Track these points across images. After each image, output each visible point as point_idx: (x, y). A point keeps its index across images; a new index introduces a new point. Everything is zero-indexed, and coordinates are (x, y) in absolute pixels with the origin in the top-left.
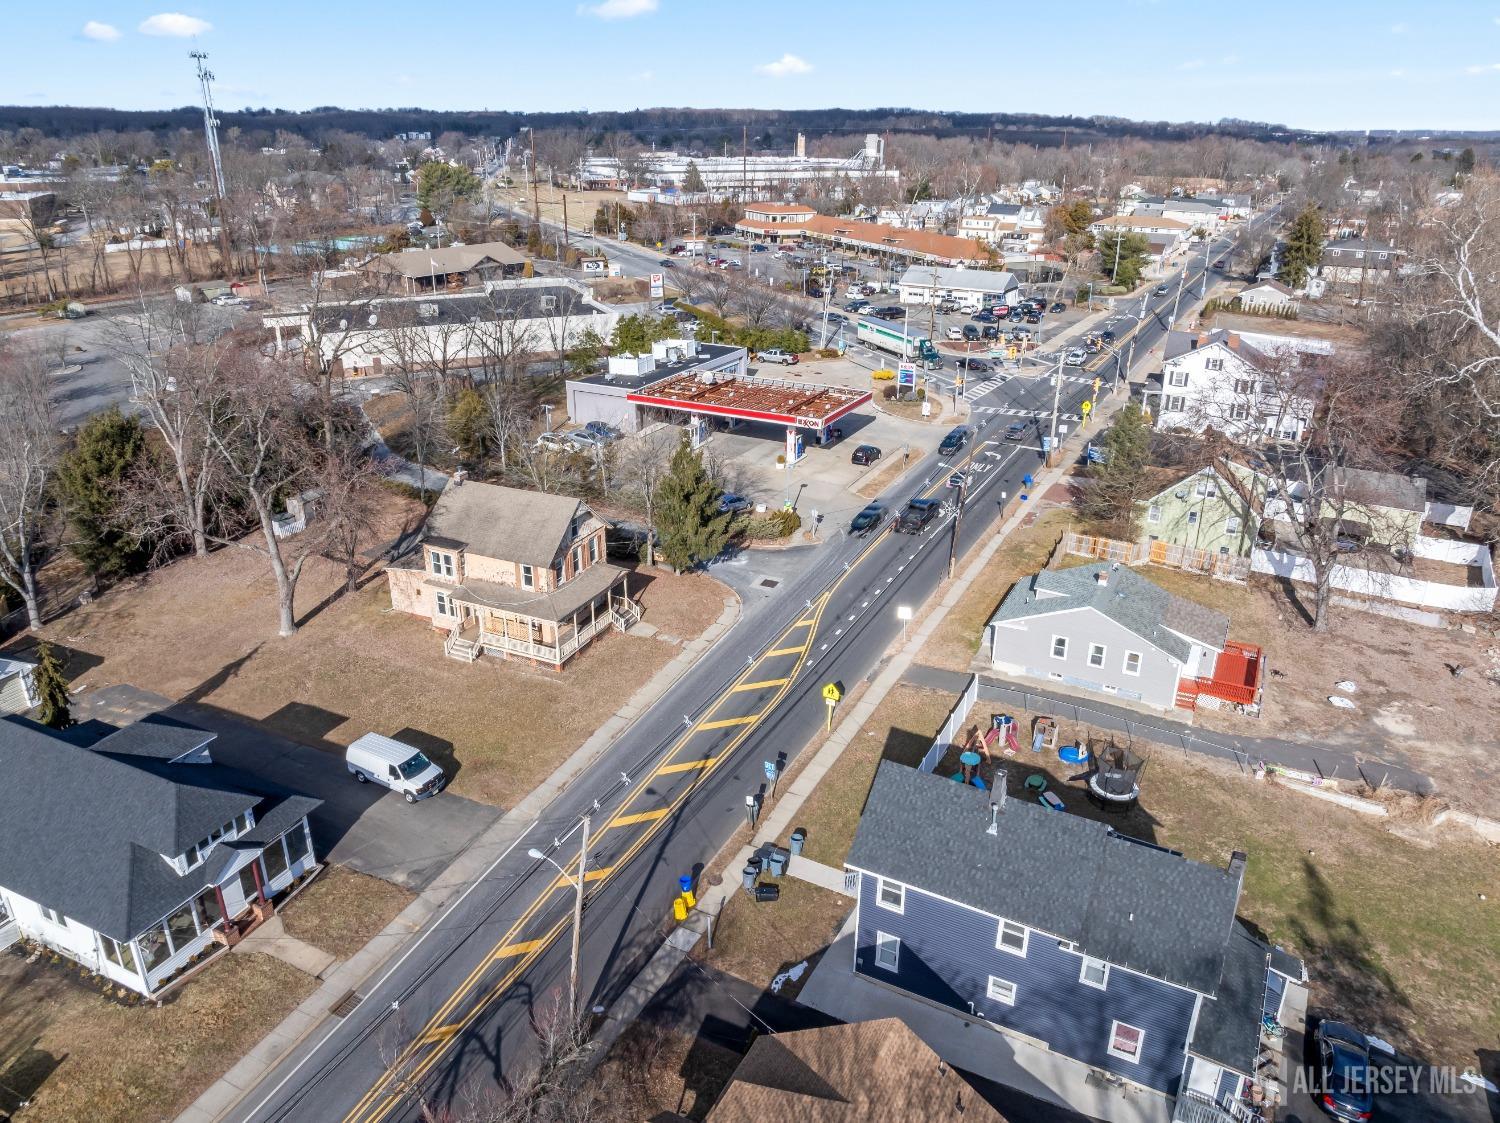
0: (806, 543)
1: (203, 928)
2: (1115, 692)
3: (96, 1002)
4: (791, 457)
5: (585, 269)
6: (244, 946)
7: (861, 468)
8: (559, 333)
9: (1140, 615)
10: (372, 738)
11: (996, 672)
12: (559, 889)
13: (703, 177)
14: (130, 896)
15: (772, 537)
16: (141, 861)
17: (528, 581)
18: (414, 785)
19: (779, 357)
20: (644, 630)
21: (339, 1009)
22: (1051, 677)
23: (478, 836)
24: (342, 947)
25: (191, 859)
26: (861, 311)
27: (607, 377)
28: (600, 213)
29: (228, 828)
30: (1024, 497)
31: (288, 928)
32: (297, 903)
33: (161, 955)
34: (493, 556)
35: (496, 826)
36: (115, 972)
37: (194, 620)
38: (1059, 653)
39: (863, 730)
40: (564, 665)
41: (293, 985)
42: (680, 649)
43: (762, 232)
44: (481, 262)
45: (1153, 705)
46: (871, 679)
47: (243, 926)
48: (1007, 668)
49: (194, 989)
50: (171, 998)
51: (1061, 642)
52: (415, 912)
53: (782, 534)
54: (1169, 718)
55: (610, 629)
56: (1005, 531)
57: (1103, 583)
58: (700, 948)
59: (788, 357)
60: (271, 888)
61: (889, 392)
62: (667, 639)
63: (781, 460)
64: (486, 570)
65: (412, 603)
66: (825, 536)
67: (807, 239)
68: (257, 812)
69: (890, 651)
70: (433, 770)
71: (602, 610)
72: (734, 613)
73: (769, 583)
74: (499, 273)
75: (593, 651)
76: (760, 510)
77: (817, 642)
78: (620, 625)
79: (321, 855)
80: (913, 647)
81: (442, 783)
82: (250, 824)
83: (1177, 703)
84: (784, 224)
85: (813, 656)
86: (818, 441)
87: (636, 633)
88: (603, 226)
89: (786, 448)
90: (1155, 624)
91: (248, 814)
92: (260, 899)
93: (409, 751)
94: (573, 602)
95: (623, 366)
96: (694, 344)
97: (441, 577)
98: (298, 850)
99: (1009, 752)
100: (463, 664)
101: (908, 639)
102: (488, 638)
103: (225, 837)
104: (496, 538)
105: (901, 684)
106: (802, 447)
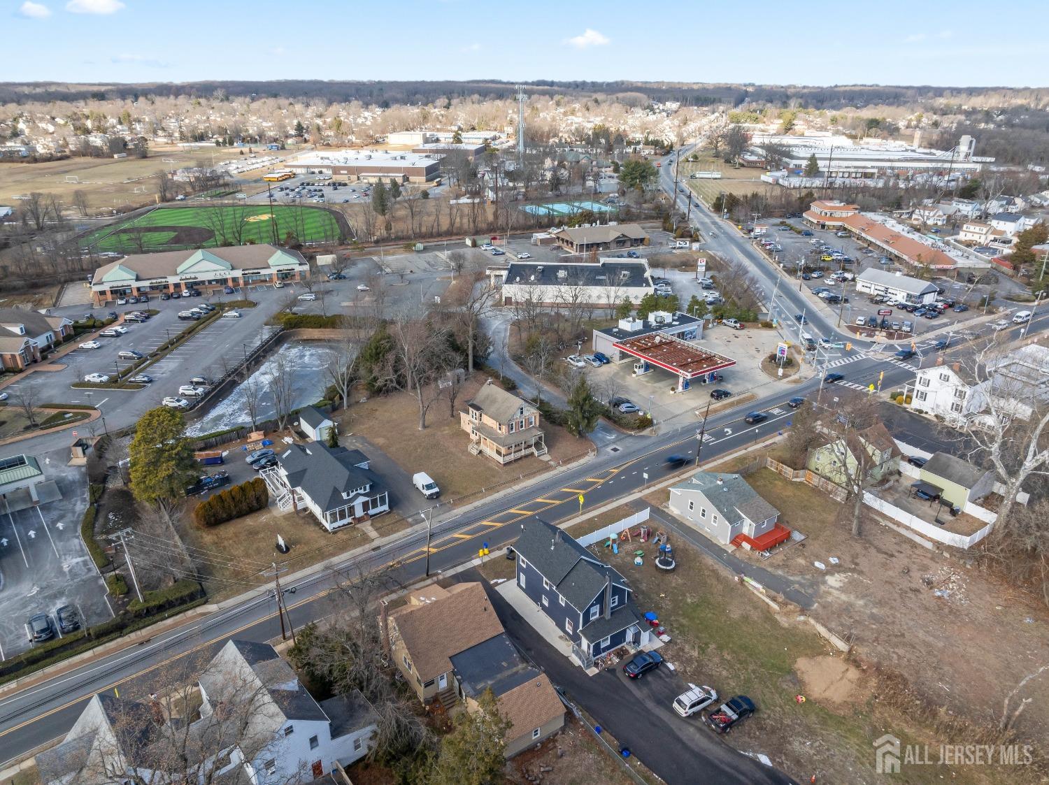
0: (649, 435)
1: (349, 517)
2: (709, 531)
3: (317, 528)
4: (680, 388)
5: (678, 245)
6: (358, 526)
7: (712, 400)
9: (726, 500)
10: (423, 474)
11: (669, 510)
12: (453, 537)
13: (822, 164)
14: (330, 500)
15: (633, 429)
16: (336, 492)
17: (500, 429)
18: (428, 492)
19: (733, 324)
20: (546, 458)
21: (373, 550)
23: (440, 514)
24: (382, 535)
25: (348, 495)
27: (615, 330)
28: (718, 199)
29: (361, 489)
30: (780, 434)
31: (372, 525)
32: (378, 519)
33: (335, 521)
34: (489, 416)
35: (447, 513)
36: (323, 522)
37: (394, 417)
38: (691, 508)
39: (594, 518)
40: (505, 465)
41: (366, 539)
42: (555, 468)
43: (815, 221)
44: (618, 237)
46: (617, 500)
47: (360, 520)
48: (674, 509)
49: (342, 533)
50: (335, 533)
51: (692, 504)
52: (409, 530)
53: (638, 428)
54: (722, 547)
55: (532, 454)
56: (749, 449)
57: (719, 483)
58: (479, 566)
59: (738, 325)
60: (371, 512)
61: (773, 357)
62: (552, 463)
63: (673, 389)
64: (487, 420)
65: (468, 428)
66: (661, 432)
67: (845, 229)
68: (371, 487)
69: (636, 490)
70: (436, 490)
71: (530, 446)
72: (589, 458)
73: (615, 450)
74: (629, 243)
75: (520, 462)
76: (641, 414)
77: (610, 480)
78: (536, 453)
79: (390, 507)
80: (647, 492)
81: (438, 495)
82: (368, 490)
83: (731, 542)
84: (832, 218)
85: (602, 485)
86: (705, 381)
87: (541, 458)
88: (718, 207)
89: (678, 382)
90: (732, 506)
91: (368, 486)
92: (367, 514)
93: (432, 481)
94: (512, 441)
95: (625, 325)
96: (674, 315)
97: (474, 420)
98: (383, 503)
99: (642, 540)
100: (472, 455)
101: (648, 488)
102: (482, 447)
103: (359, 491)
104: (493, 409)
105: (626, 505)
106: (687, 385)
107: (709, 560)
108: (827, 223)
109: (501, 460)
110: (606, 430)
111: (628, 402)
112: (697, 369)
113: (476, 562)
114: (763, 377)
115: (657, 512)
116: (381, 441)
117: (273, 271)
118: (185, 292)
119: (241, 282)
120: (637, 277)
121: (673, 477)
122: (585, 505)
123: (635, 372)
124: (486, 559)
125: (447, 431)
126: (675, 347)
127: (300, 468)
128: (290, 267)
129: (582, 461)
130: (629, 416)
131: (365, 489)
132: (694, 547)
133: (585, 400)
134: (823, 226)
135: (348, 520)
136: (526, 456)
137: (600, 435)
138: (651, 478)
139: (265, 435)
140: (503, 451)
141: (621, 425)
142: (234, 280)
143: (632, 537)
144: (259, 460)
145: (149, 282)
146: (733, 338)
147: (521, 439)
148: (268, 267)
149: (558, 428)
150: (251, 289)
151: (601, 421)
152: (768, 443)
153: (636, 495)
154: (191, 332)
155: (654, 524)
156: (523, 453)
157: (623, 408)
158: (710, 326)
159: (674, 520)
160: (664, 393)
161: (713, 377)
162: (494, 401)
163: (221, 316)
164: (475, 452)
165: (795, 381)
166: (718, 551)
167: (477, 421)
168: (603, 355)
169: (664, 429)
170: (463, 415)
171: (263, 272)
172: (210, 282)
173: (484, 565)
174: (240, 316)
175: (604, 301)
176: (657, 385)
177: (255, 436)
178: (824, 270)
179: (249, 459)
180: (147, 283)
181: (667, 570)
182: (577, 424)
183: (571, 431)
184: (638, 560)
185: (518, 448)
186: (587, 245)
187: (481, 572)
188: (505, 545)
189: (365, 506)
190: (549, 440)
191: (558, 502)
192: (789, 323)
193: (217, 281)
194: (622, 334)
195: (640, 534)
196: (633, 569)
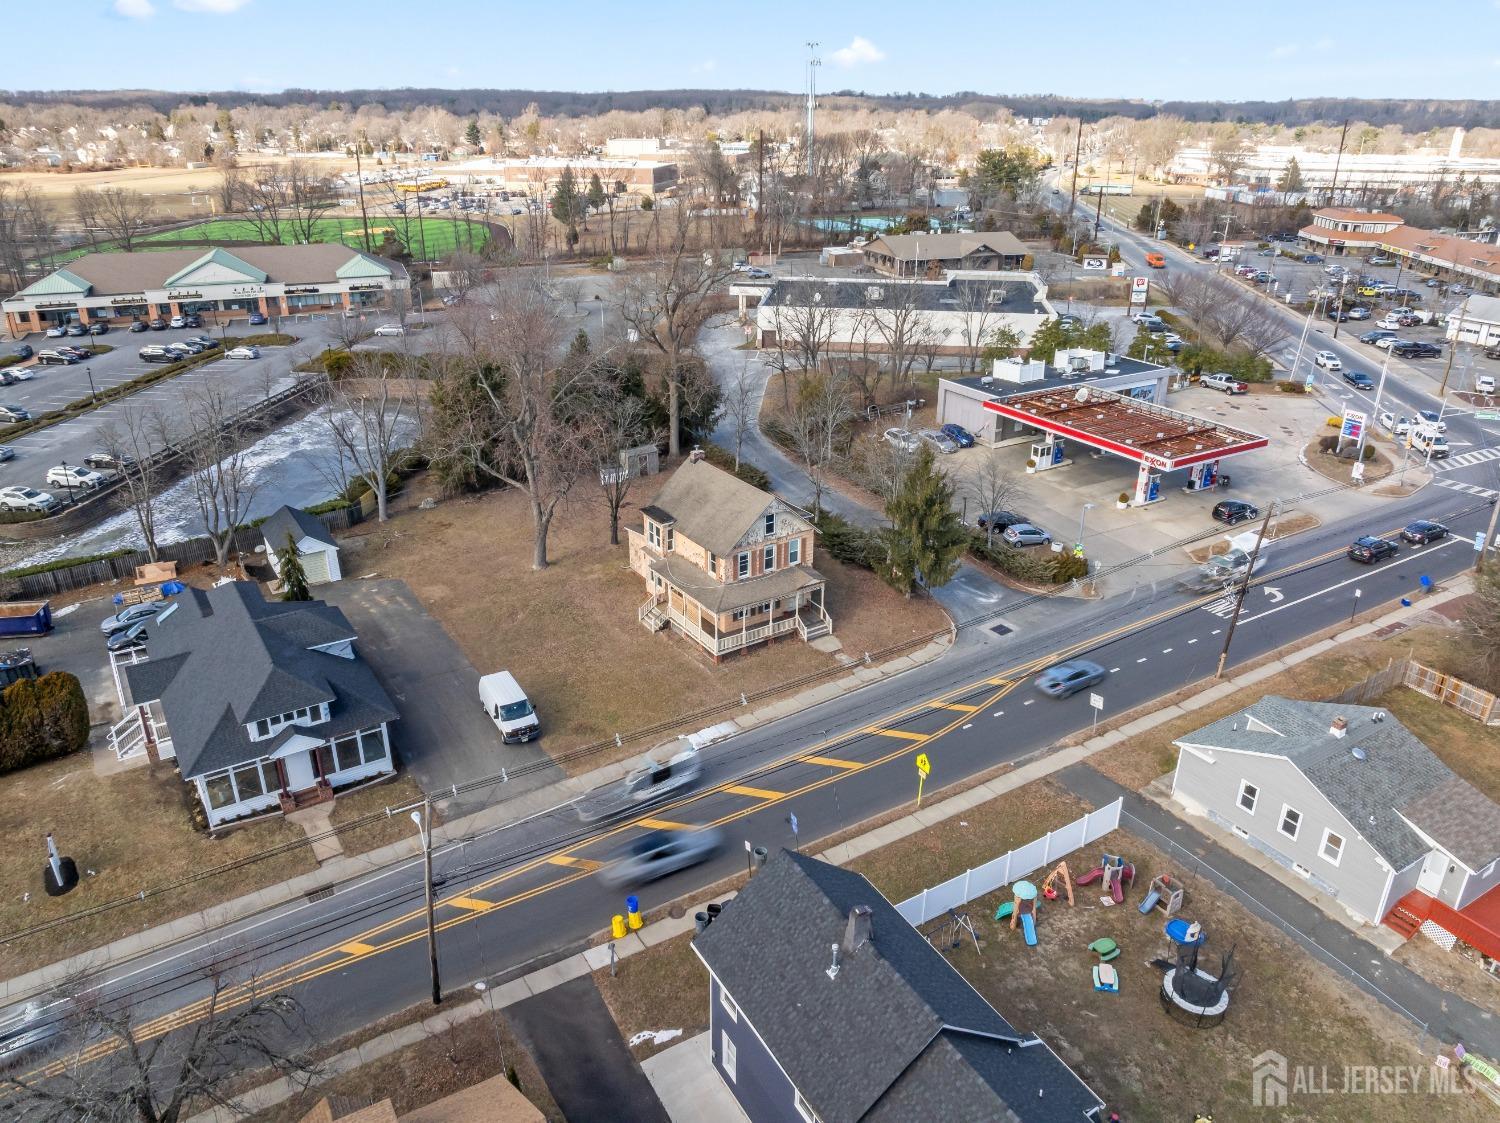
0: (1082, 596)
1: (269, 790)
2: (1307, 876)
4: (1140, 497)
5: (1086, 266)
6: (295, 816)
7: (1218, 524)
8: (975, 329)
9: (1369, 789)
10: (505, 674)
11: (1175, 803)
12: (548, 864)
13: (1303, 175)
14: (207, 744)
15: (1043, 582)
16: (230, 721)
17: (714, 568)
18: (506, 727)
19: (1224, 384)
20: (829, 644)
21: (311, 894)
22: (1235, 830)
23: (529, 791)
24: (349, 850)
25: (263, 729)
26: (1380, 343)
27: (985, 380)
28: (1146, 209)
29: (302, 714)
30: (1406, 603)
31: (333, 814)
32: (356, 797)
33: (226, 800)
34: (689, 537)
35: (550, 789)
37: (485, 540)
38: (1247, 803)
39: (958, 817)
40: (724, 658)
41: (301, 859)
42: (852, 671)
43: (1325, 241)
44: (978, 251)
45: (1349, 911)
46: (1019, 765)
47: (300, 800)
48: (1187, 802)
49: (240, 835)
50: (222, 835)
51: (1251, 791)
53: (1055, 580)
54: (1362, 935)
55: (794, 634)
56: (1343, 638)
57: (1337, 733)
58: (604, 971)
59: (1235, 386)
60: (339, 777)
61: (1329, 444)
62: (844, 659)
63: (1124, 498)
64: (687, 549)
65: (641, 565)
66: (1109, 593)
67: (1382, 253)
68: (334, 709)
69: (1068, 740)
70: (531, 719)
71: (789, 614)
72: (937, 651)
73: (1001, 630)
74: (995, 263)
75: (763, 652)
76: (1056, 548)
77: (996, 707)
78: (804, 633)
79: (399, 763)
80: (1099, 744)
81: (534, 734)
82: (325, 717)
83: (1385, 920)
84: (1356, 233)
85: (977, 720)
86: (1191, 485)
87: (818, 645)
88: (1145, 223)
89: (1134, 486)
90: (1386, 806)
91: (323, 707)
92: (325, 783)
93: (521, 696)
94: (745, 598)
95: (1006, 370)
96: (1107, 357)
97: (653, 546)
98: (374, 752)
99: (1107, 901)
100: (649, 632)
101: (1101, 733)
102: (673, 613)
103: (297, 721)
104: (698, 520)
105: (1046, 781)
106: (1154, 491)
107: (1329, 983)
108: (1348, 243)
109: (712, 645)
110: (976, 582)
111: (1024, 521)
112: (1182, 452)
113: (598, 958)
114: (1316, 481)
115: (1144, 811)
116: (436, 592)
117: (343, 288)
118: (176, 320)
119: (284, 306)
120: (1020, 299)
121: (1165, 706)
122: (933, 780)
123: (1032, 464)
124: (630, 947)
125: (597, 572)
126: (1122, 412)
127: (178, 650)
128: (372, 282)
129: (920, 655)
130: (1031, 552)
131: (315, 714)
132: (1268, 930)
133: (930, 503)
134: (1340, 249)
135: (272, 798)
136: (778, 639)
137: (962, 594)
138: (1110, 708)
139: (179, 570)
140: (721, 622)
141: (1012, 573)
142: (272, 301)
143: (1077, 886)
144: (127, 627)
145: (112, 298)
146: (1226, 409)
147: (769, 592)
148: (336, 281)
149: (859, 574)
150: (300, 318)
151: (961, 562)
152: (1383, 622)
153: (1069, 754)
154: (151, 380)
155: (1138, 848)
156: (768, 631)
157: (1013, 534)
158: (1176, 386)
159: (1189, 835)
160: (1102, 506)
161: (1210, 478)
162: (703, 499)
163: (223, 357)
164: (652, 624)
165: (1392, 491)
166: (1351, 950)
167: (660, 550)
168: (960, 430)
169: (1116, 586)
170: (632, 535)
171: (324, 289)
172: (228, 304)
173: (621, 969)
174: (257, 357)
175: (956, 341)
176: (1084, 490)
177: (155, 573)
178: (1372, 307)
179: (109, 624)
180: (106, 302)
181: (1201, 1017)
182: (909, 564)
183: (892, 582)
184: (1106, 974)
185: (757, 618)
186: (921, 263)
187: (607, 997)
188: (694, 900)
189: (320, 761)
190: (836, 602)
191: (856, 766)
192: (1334, 387)
193: (241, 303)
194: (1000, 387)
195: (1098, 880)
196: (1090, 1005)
